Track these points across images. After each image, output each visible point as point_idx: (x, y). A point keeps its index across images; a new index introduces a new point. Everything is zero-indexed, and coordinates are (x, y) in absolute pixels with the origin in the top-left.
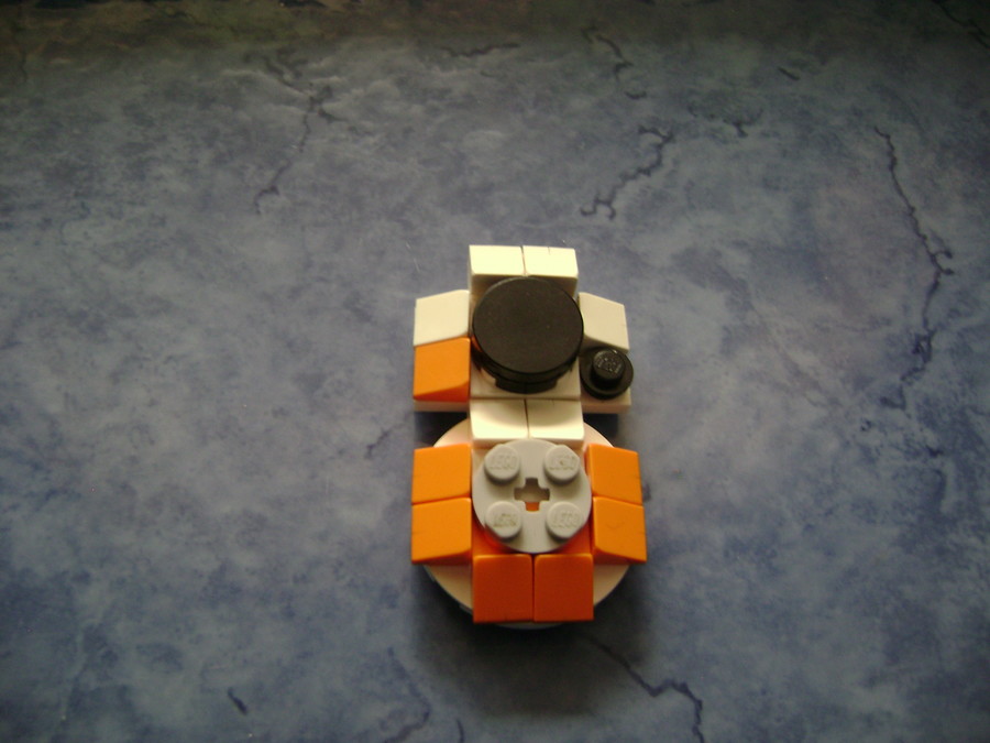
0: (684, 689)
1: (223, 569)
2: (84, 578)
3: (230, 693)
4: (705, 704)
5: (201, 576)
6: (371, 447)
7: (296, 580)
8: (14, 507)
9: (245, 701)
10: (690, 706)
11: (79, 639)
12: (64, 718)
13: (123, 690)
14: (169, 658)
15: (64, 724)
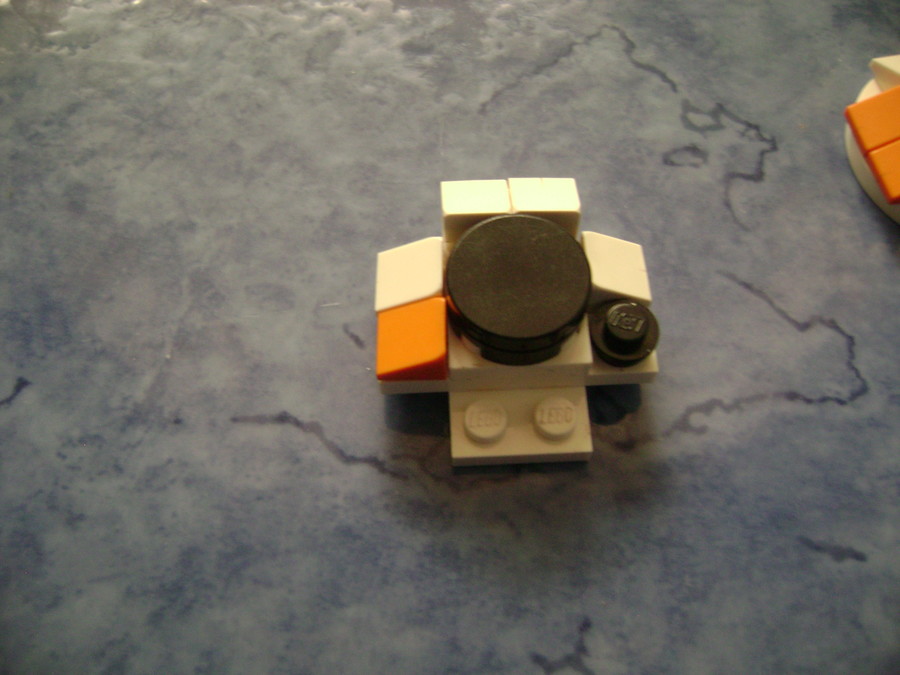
0: (833, 325)
1: (336, 213)
2: (190, 227)
3: (346, 328)
4: (857, 338)
5: (312, 221)
6: (484, 105)
7: (412, 222)
8: (118, 168)
9: (362, 336)
10: (842, 341)
11: (185, 282)
12: (168, 356)
13: (233, 327)
14: (281, 297)
15: (168, 362)
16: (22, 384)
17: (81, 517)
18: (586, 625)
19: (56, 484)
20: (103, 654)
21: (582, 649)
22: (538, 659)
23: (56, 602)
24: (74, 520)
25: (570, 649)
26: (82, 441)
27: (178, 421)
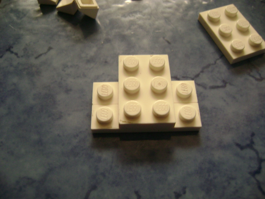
16: (50, 49)
17: (70, 90)
18: (253, 135)
19: (62, 79)
20: (77, 136)
21: (252, 142)
22: (238, 145)
23: (60, 117)
24: (68, 91)
25: (248, 142)
26: (71, 66)
27: (106, 62)
